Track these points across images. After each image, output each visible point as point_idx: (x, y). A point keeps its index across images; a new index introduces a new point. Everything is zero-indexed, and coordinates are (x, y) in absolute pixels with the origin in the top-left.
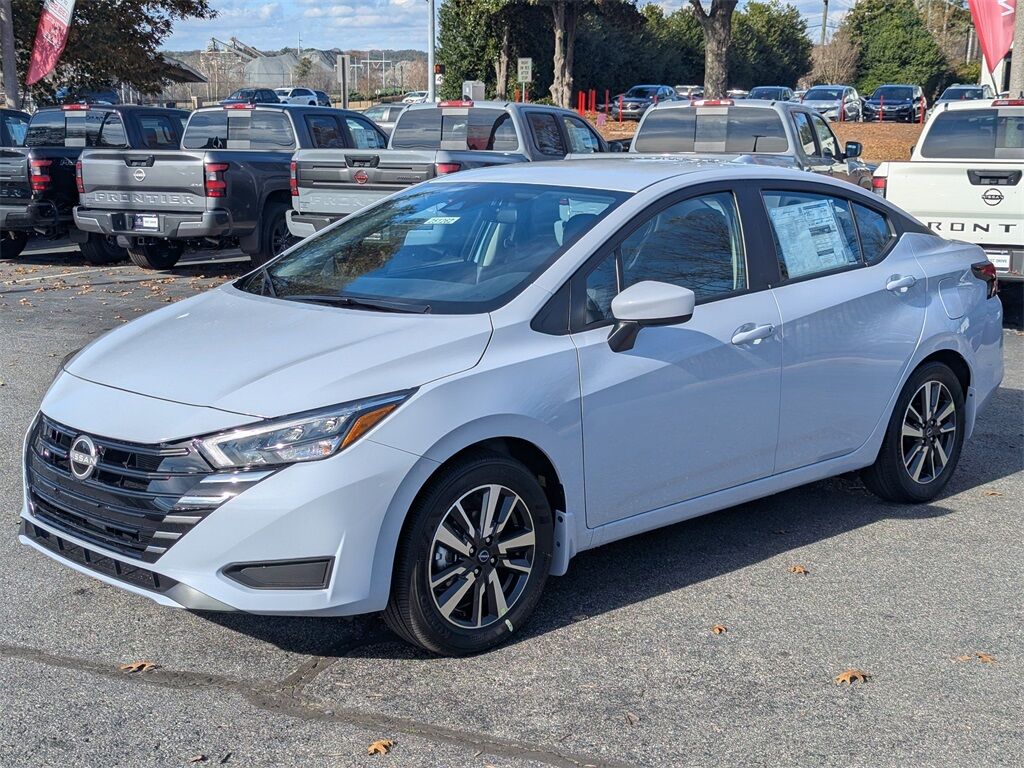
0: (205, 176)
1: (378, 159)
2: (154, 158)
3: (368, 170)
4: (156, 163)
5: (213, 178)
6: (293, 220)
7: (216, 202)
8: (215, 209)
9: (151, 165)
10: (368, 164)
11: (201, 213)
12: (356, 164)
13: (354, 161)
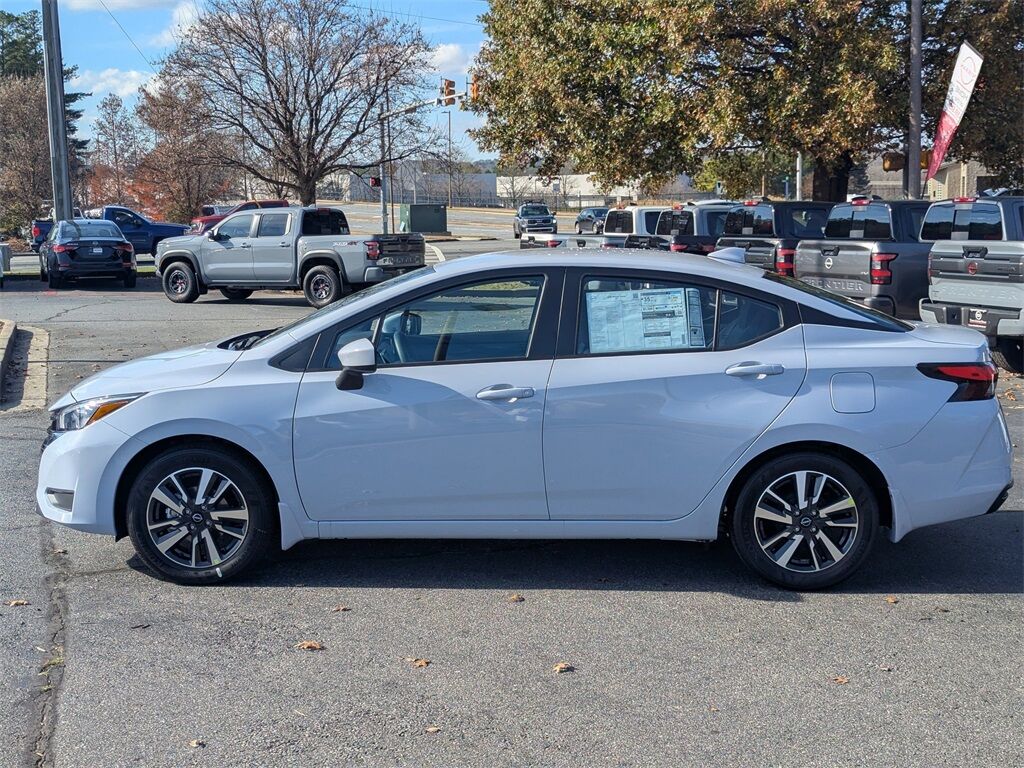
0: (871, 265)
1: (986, 250)
2: (839, 248)
3: (977, 260)
4: (840, 252)
5: (878, 268)
6: (923, 308)
7: (880, 288)
8: (878, 296)
9: (836, 254)
10: (978, 255)
11: (863, 299)
12: (971, 255)
13: (969, 252)
